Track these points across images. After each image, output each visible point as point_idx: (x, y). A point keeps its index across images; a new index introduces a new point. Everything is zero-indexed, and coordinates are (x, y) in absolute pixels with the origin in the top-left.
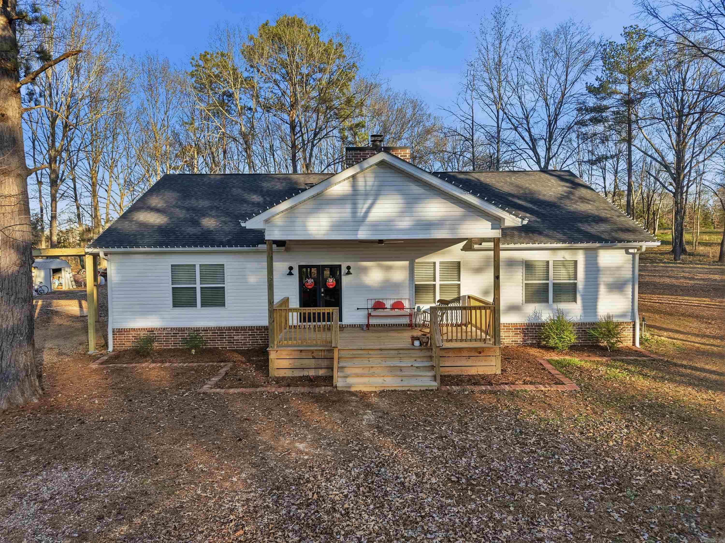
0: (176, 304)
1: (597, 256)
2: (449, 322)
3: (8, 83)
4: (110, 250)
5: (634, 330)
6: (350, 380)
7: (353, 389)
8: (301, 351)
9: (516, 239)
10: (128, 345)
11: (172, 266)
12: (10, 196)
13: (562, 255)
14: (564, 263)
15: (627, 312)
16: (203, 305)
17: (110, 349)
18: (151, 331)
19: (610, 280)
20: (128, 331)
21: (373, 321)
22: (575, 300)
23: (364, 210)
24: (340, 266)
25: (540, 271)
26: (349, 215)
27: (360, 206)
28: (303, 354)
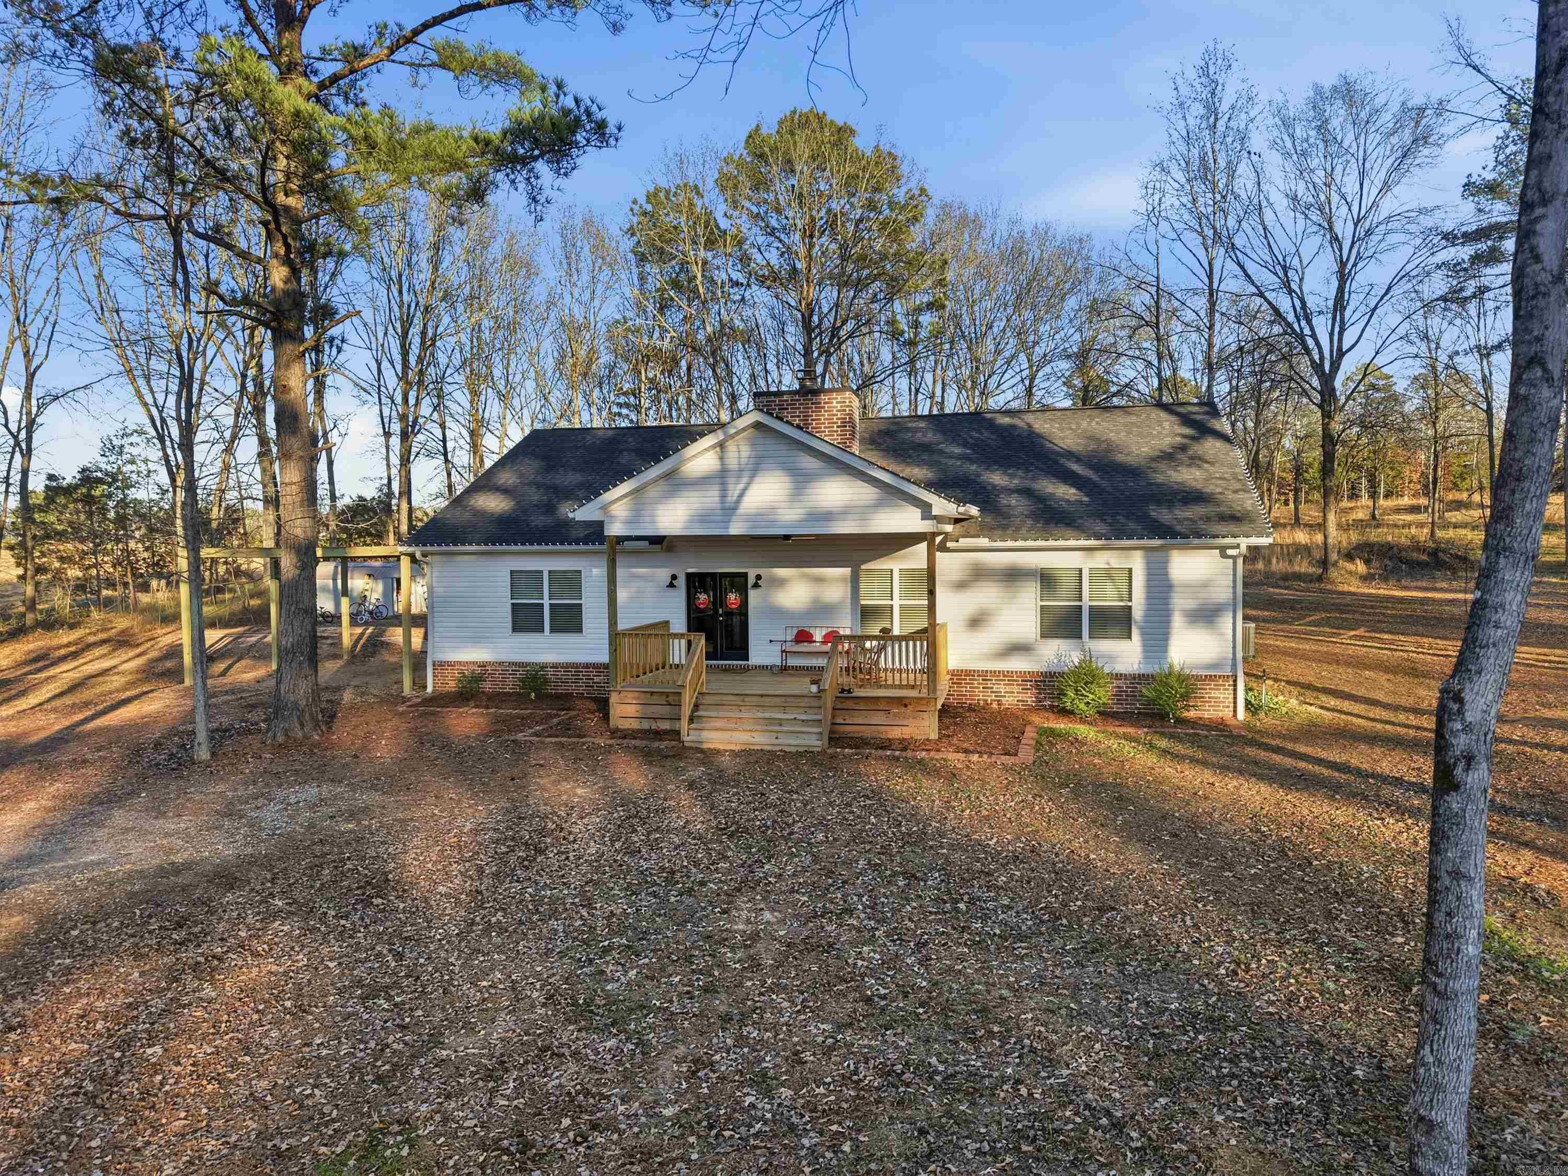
0: (517, 627)
1: (1167, 562)
2: (911, 665)
3: (291, 347)
4: (429, 548)
5: (1235, 690)
6: (706, 735)
7: (705, 746)
8: (652, 693)
9: (1024, 531)
10: (452, 686)
11: (512, 572)
12: (292, 484)
13: (1102, 560)
14: (1108, 574)
15: (1225, 659)
16: (552, 630)
17: (430, 689)
18: (483, 665)
19: (1191, 604)
20: (450, 664)
21: (792, 662)
22: (1129, 637)
23: (737, 493)
24: (745, 575)
25: (1067, 585)
26: (717, 499)
27: (731, 487)
28: (655, 697)
